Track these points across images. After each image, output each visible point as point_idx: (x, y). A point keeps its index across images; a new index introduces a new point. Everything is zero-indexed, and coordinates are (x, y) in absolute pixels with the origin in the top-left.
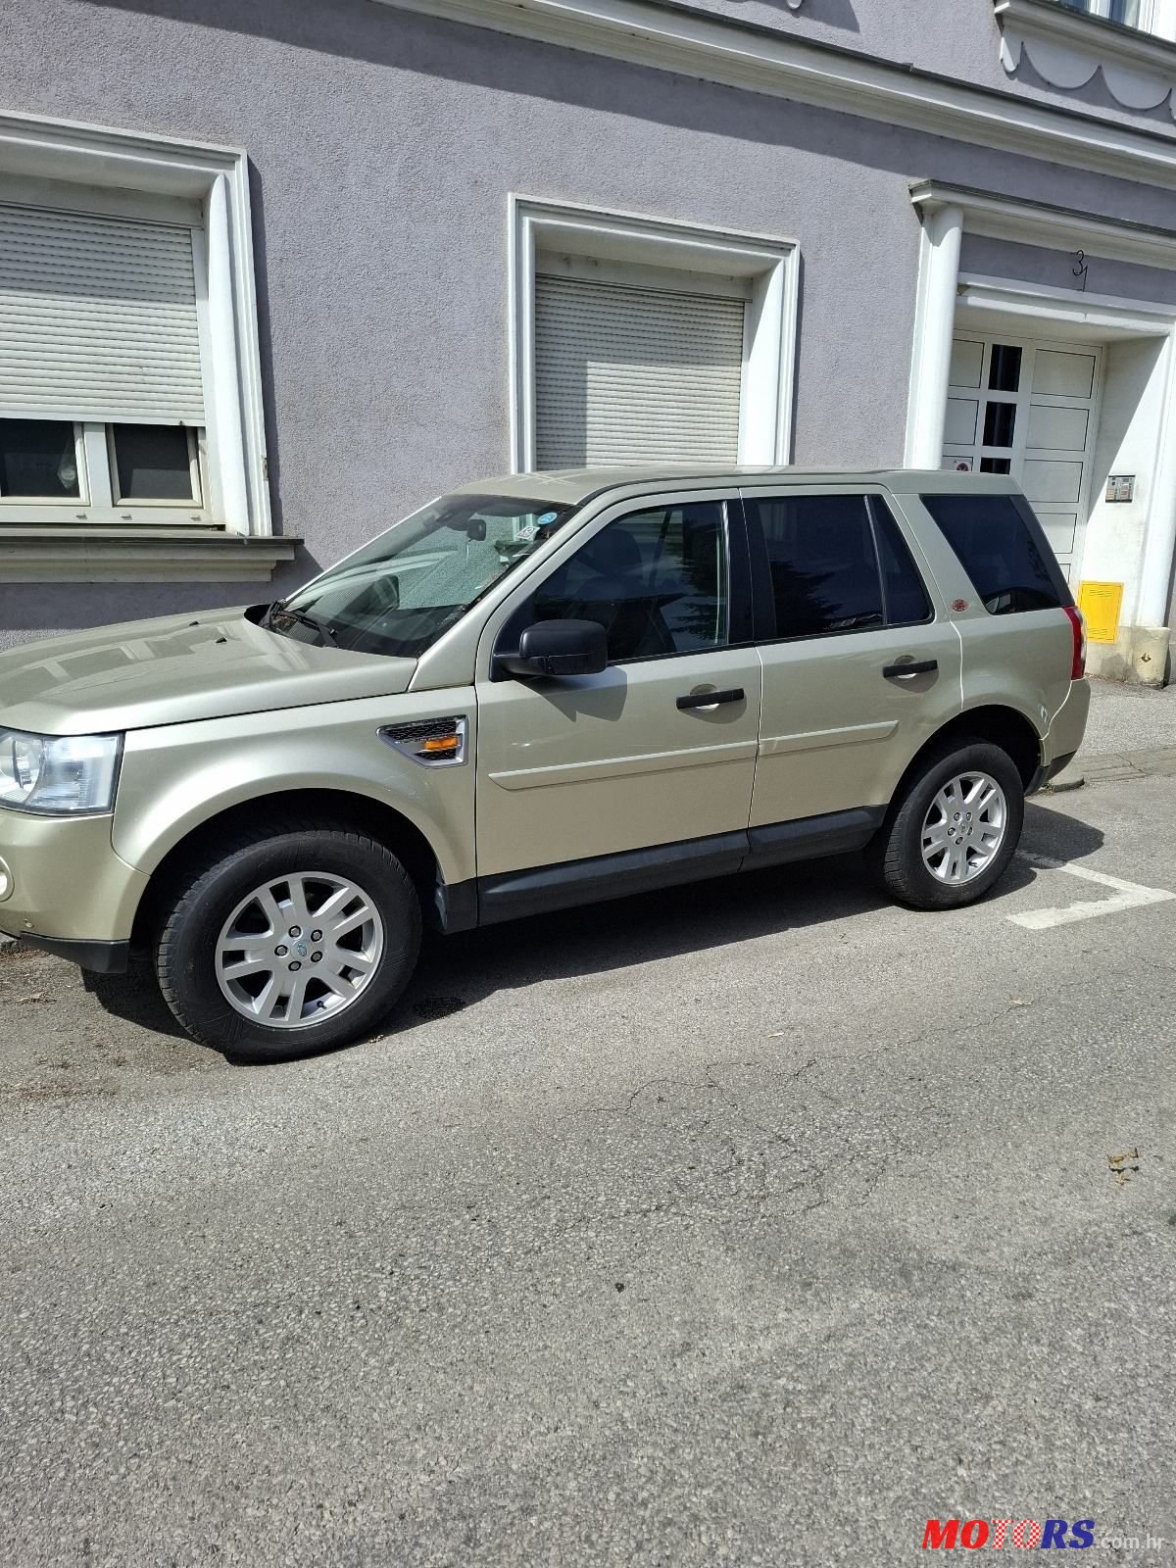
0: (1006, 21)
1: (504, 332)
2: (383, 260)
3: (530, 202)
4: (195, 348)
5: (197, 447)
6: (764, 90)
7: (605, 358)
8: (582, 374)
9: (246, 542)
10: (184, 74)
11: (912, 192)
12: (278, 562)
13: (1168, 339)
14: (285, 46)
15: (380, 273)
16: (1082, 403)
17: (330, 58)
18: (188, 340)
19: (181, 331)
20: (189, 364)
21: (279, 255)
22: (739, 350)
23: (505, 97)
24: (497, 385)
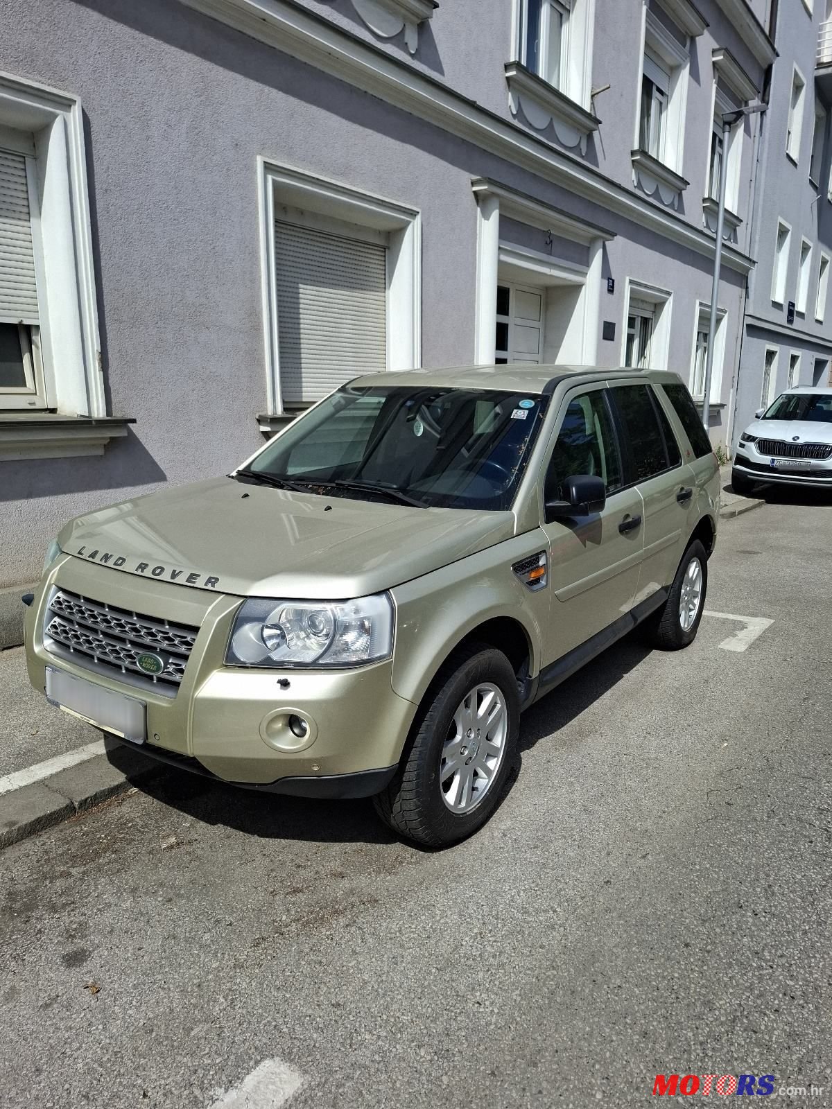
0: (511, 83)
1: (258, 259)
2: (178, 198)
3: (271, 164)
4: (29, 258)
5: (30, 343)
6: (399, 105)
7: (309, 282)
8: (296, 293)
9: (94, 423)
10: (29, 26)
11: (473, 184)
12: (112, 439)
13: (584, 287)
14: (105, 19)
15: (176, 208)
16: (536, 324)
17: (137, 34)
18: (24, 251)
19: (19, 243)
20: (25, 272)
21: (105, 186)
22: (383, 281)
23: (254, 85)
24: (256, 298)
